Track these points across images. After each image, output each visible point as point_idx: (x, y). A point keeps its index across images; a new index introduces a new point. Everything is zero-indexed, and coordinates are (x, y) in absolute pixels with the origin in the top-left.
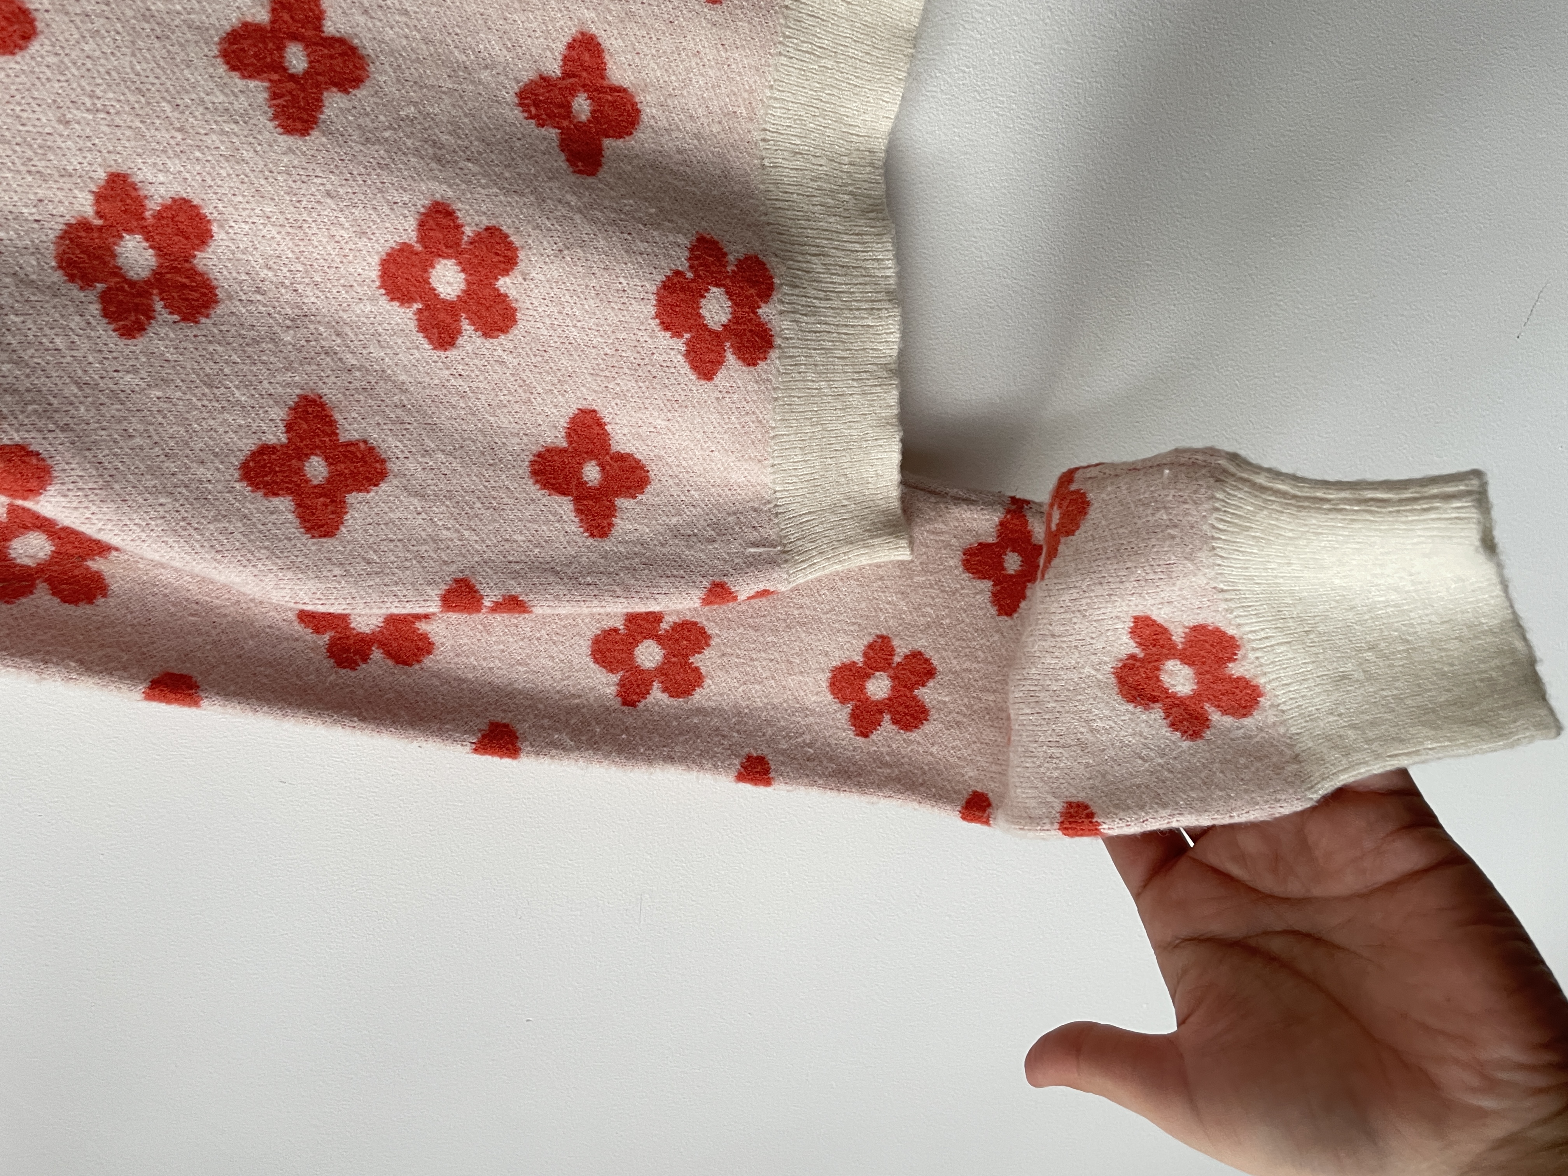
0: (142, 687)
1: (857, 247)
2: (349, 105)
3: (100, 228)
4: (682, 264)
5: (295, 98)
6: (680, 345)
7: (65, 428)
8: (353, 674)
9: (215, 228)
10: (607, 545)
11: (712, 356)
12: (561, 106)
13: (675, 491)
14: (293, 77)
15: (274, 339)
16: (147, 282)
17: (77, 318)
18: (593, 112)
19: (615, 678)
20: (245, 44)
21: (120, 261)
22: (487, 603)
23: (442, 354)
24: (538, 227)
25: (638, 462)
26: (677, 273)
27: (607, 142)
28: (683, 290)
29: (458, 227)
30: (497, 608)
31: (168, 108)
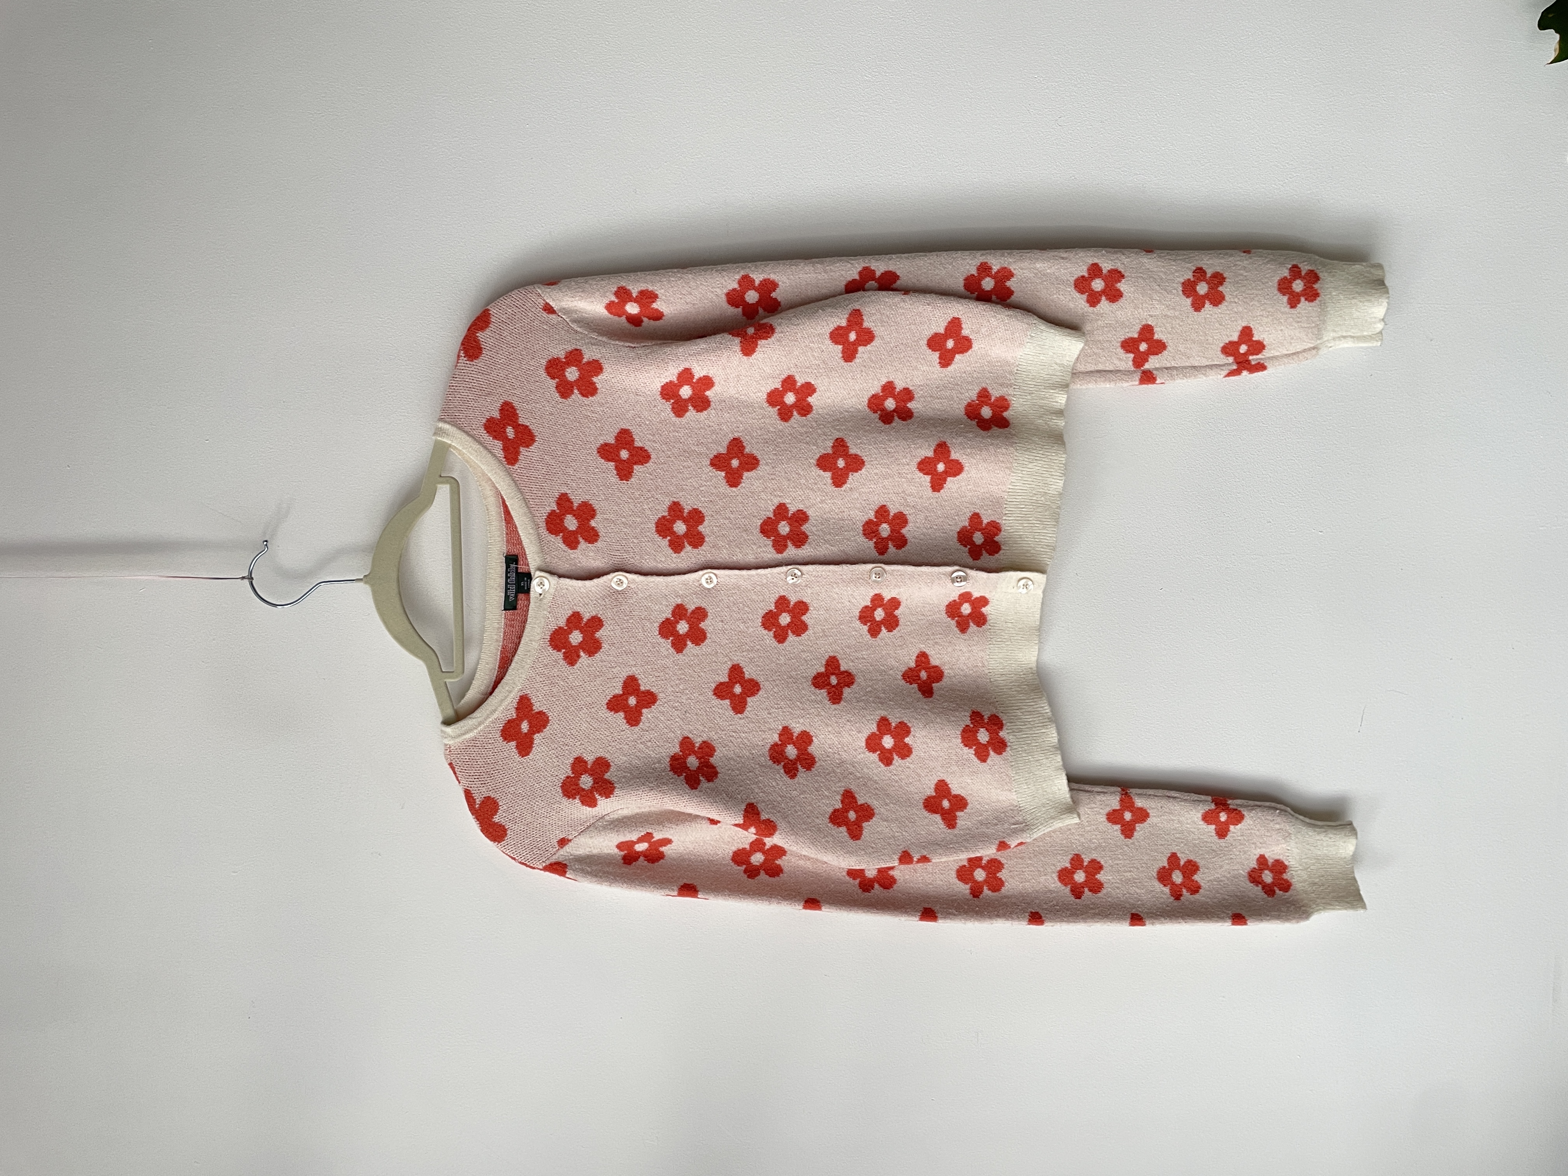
0: (802, 903)
1: (1033, 704)
2: (851, 691)
3: (781, 745)
4: (968, 722)
5: (835, 693)
6: (972, 751)
7: (779, 812)
8: (869, 894)
9: (814, 738)
10: (956, 831)
11: (985, 753)
12: (917, 676)
13: (978, 807)
14: (833, 686)
15: (834, 772)
16: (795, 759)
17: (778, 775)
18: (928, 676)
19: (968, 886)
20: (819, 680)
21: (787, 754)
22: (915, 859)
23: (888, 768)
24: (916, 719)
25: (963, 797)
26: (967, 726)
27: (934, 685)
28: (970, 731)
29: (890, 724)
30: (919, 861)
31: (798, 703)
